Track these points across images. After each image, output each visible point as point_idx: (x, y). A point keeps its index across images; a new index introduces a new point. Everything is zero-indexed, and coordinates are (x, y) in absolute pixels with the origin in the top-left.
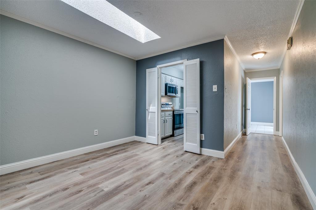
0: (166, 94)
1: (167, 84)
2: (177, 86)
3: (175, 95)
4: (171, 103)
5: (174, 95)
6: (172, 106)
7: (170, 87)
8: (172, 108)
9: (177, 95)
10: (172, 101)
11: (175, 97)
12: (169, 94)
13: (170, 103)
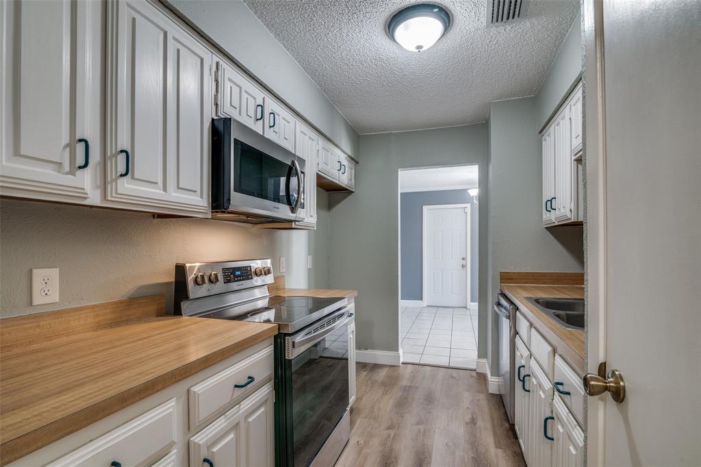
0: (219, 200)
1: (227, 121)
2: (302, 162)
3: (291, 216)
4: (268, 263)
5: (283, 211)
6: (269, 279)
7: (245, 152)
8: (271, 288)
9: (301, 213)
10: (271, 251)
11: (287, 225)
12: (239, 201)
13: (256, 264)
